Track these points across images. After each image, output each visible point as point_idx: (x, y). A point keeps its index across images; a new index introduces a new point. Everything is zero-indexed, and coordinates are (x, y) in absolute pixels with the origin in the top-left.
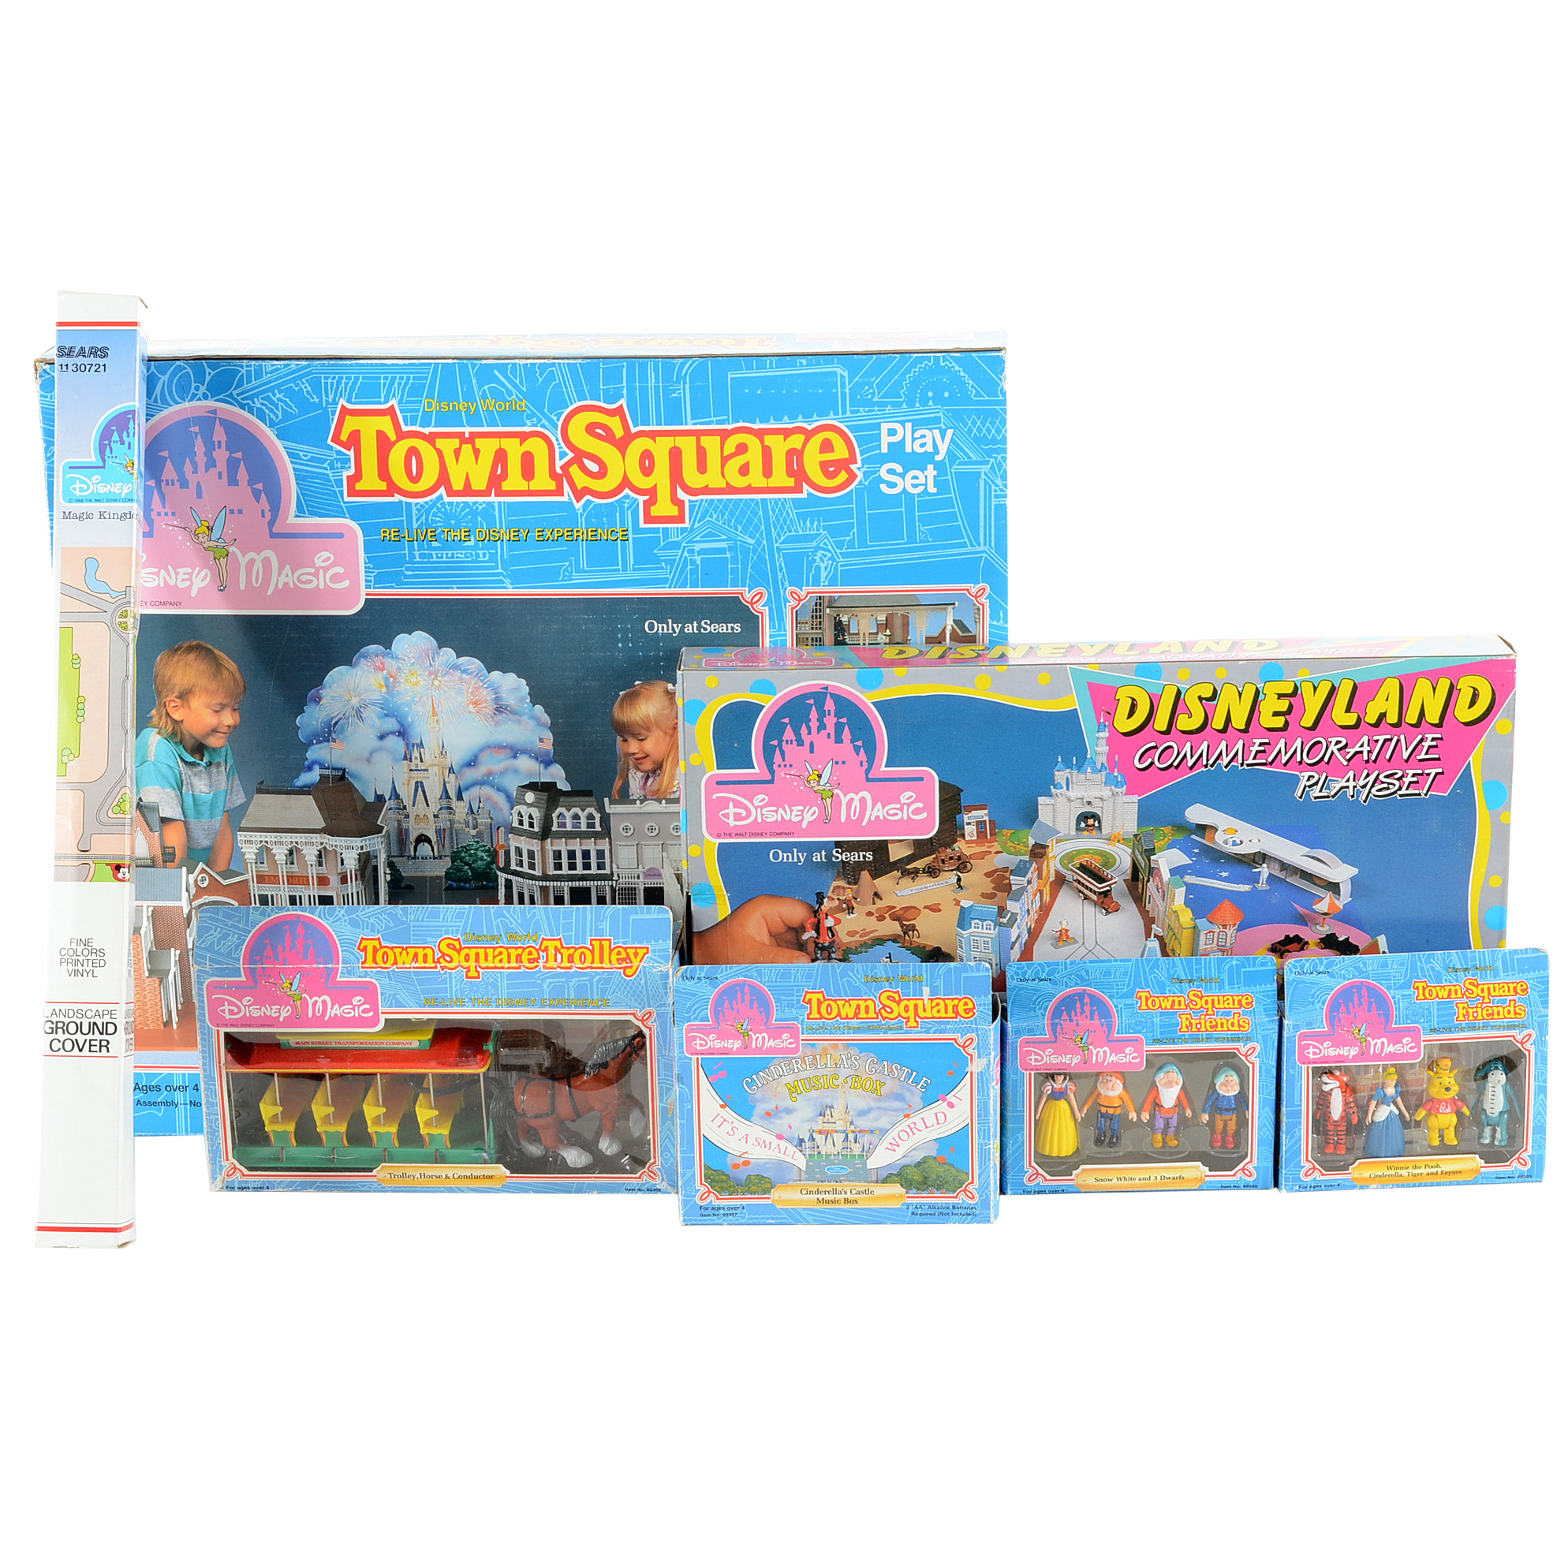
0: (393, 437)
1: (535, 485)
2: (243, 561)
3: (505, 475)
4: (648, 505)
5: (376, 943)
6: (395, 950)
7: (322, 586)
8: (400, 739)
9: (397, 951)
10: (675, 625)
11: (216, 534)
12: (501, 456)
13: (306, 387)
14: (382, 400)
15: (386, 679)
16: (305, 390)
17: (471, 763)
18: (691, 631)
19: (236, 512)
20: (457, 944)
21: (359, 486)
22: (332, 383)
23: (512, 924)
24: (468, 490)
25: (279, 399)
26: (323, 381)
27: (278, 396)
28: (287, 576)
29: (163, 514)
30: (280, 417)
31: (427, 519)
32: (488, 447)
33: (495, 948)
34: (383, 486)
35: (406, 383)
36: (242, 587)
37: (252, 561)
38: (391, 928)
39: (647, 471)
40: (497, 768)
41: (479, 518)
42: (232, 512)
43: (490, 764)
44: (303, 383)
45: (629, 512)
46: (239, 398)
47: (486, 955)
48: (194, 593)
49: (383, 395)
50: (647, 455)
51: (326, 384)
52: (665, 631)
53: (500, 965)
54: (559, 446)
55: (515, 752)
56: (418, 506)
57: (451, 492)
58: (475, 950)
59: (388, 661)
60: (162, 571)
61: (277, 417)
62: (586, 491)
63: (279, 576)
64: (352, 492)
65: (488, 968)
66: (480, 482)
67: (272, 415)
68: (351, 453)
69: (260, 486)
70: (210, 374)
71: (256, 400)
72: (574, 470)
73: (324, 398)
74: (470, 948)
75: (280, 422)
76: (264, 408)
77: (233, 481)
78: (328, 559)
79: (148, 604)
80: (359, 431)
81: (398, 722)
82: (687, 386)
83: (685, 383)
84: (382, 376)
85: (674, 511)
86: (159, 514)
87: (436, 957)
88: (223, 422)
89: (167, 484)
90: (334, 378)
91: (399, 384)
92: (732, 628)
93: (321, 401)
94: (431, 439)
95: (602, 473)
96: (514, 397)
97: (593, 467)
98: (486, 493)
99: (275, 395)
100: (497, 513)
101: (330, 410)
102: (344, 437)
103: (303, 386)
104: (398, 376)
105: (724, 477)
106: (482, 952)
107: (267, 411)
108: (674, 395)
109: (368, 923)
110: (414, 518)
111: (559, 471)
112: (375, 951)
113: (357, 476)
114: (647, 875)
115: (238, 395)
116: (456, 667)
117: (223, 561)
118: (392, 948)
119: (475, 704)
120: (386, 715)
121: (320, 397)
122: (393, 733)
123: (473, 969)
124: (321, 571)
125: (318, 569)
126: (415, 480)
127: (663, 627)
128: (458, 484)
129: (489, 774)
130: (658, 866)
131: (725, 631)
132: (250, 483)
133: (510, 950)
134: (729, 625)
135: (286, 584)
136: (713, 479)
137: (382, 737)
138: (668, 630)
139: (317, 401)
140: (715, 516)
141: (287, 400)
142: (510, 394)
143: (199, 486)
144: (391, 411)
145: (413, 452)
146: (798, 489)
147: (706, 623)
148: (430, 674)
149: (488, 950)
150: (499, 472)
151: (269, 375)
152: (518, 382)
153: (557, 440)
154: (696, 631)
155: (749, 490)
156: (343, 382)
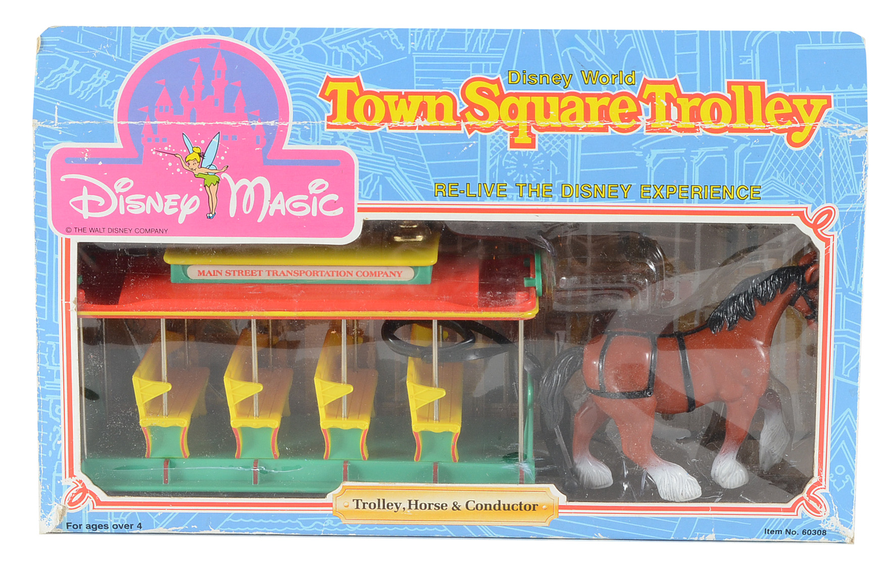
5: (354, 87)
6: (386, 98)
9: (391, 99)
20: (494, 89)
23: (590, 56)
33: (561, 96)
38: (379, 62)
47: (547, 107)
53: (571, 124)
58: (527, 100)
65: (549, 128)
74: (518, 95)
87: (459, 111)
106: (539, 102)
109: (338, 54)
112: (352, 98)
118: (381, 95)
123: (523, 131)
133: (588, 100)
149: (549, 99)
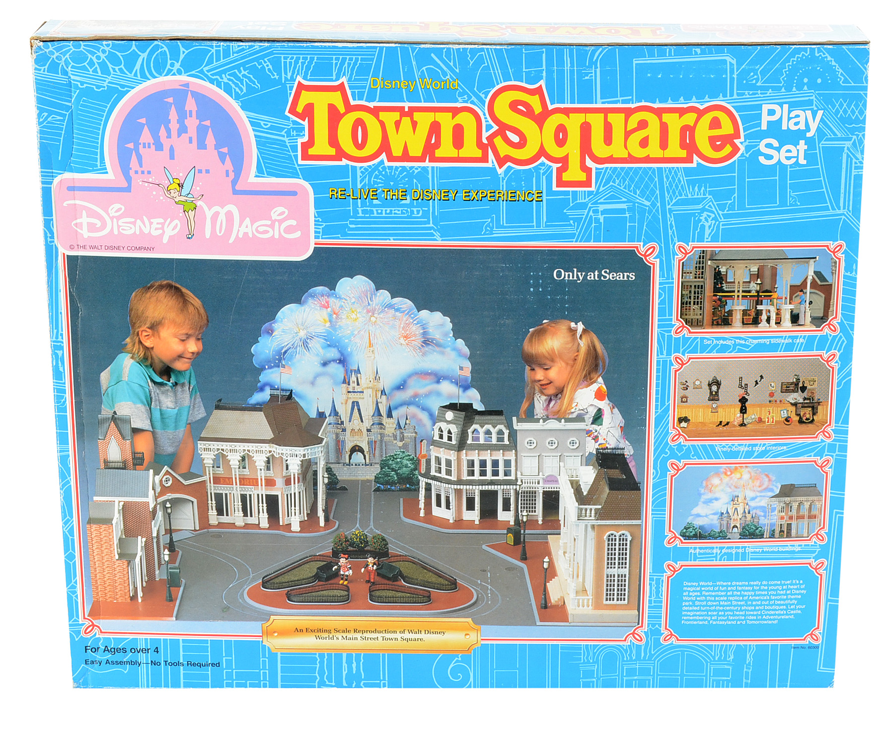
0: (342, 110)
1: (463, 153)
2: (209, 214)
3: (438, 145)
4: (560, 172)
7: (277, 236)
8: (340, 366)
10: (579, 274)
11: (185, 191)
12: (435, 128)
13: (267, 66)
14: (334, 77)
15: (330, 316)
16: (267, 68)
17: (401, 386)
18: (592, 278)
19: (204, 171)
21: (311, 152)
22: (291, 63)
24: (406, 156)
25: (244, 76)
26: (283, 60)
27: (243, 72)
28: (247, 227)
29: (140, 172)
30: (245, 91)
31: (369, 180)
32: (424, 120)
34: (332, 151)
35: (355, 64)
36: (208, 235)
37: (217, 214)
39: (561, 142)
40: (422, 391)
41: (415, 181)
42: (200, 171)
43: (416, 387)
44: (265, 62)
45: (544, 177)
46: (209, 74)
48: (165, 240)
49: (334, 74)
50: (561, 129)
51: (285, 63)
52: (571, 278)
54: (486, 120)
55: (438, 378)
56: (362, 169)
57: (391, 158)
59: (332, 300)
60: (138, 221)
61: (241, 90)
62: (508, 158)
63: (240, 227)
64: (306, 157)
66: (416, 150)
67: (237, 90)
68: (306, 123)
69: (225, 150)
70: (184, 52)
71: (223, 75)
72: (498, 141)
73: (283, 75)
75: (244, 95)
76: (230, 83)
77: (202, 145)
78: (283, 213)
79: (125, 248)
80: (313, 104)
81: (340, 351)
82: (598, 70)
83: (596, 68)
84: (334, 57)
85: (582, 177)
86: (136, 172)
88: (195, 95)
89: (144, 147)
90: (292, 58)
91: (349, 64)
92: (628, 277)
93: (280, 78)
94: (375, 112)
95: (522, 144)
96: (448, 77)
97: (515, 138)
98: (421, 159)
99: (240, 72)
100: (430, 176)
101: (288, 85)
102: (300, 109)
103: (265, 65)
104: (348, 57)
105: (627, 149)
107: (233, 86)
108: (586, 78)
110: (359, 179)
111: (485, 141)
113: (310, 143)
114: (546, 481)
115: (208, 71)
116: (390, 306)
117: (191, 214)
119: (406, 337)
120: (329, 346)
121: (280, 74)
122: (334, 361)
124: (277, 223)
125: (274, 222)
126: (360, 147)
127: (569, 275)
128: (397, 151)
129: (416, 396)
130: (556, 474)
131: (621, 279)
132: (217, 147)
134: (626, 274)
135: (246, 234)
136: (617, 149)
137: (325, 364)
138: (573, 277)
139: (277, 77)
140: (617, 181)
141: (251, 76)
142: (445, 74)
143: (172, 149)
144: (341, 88)
145: (359, 122)
146: (689, 160)
147: (606, 272)
148: (368, 311)
150: (433, 141)
151: (235, 55)
152: (452, 64)
153: (484, 114)
154: (596, 279)
155: (647, 160)
156: (300, 61)
